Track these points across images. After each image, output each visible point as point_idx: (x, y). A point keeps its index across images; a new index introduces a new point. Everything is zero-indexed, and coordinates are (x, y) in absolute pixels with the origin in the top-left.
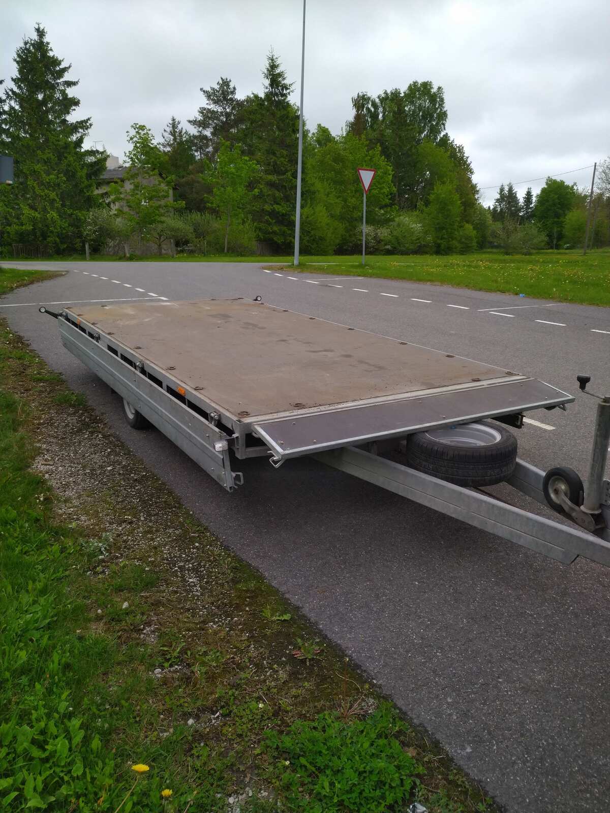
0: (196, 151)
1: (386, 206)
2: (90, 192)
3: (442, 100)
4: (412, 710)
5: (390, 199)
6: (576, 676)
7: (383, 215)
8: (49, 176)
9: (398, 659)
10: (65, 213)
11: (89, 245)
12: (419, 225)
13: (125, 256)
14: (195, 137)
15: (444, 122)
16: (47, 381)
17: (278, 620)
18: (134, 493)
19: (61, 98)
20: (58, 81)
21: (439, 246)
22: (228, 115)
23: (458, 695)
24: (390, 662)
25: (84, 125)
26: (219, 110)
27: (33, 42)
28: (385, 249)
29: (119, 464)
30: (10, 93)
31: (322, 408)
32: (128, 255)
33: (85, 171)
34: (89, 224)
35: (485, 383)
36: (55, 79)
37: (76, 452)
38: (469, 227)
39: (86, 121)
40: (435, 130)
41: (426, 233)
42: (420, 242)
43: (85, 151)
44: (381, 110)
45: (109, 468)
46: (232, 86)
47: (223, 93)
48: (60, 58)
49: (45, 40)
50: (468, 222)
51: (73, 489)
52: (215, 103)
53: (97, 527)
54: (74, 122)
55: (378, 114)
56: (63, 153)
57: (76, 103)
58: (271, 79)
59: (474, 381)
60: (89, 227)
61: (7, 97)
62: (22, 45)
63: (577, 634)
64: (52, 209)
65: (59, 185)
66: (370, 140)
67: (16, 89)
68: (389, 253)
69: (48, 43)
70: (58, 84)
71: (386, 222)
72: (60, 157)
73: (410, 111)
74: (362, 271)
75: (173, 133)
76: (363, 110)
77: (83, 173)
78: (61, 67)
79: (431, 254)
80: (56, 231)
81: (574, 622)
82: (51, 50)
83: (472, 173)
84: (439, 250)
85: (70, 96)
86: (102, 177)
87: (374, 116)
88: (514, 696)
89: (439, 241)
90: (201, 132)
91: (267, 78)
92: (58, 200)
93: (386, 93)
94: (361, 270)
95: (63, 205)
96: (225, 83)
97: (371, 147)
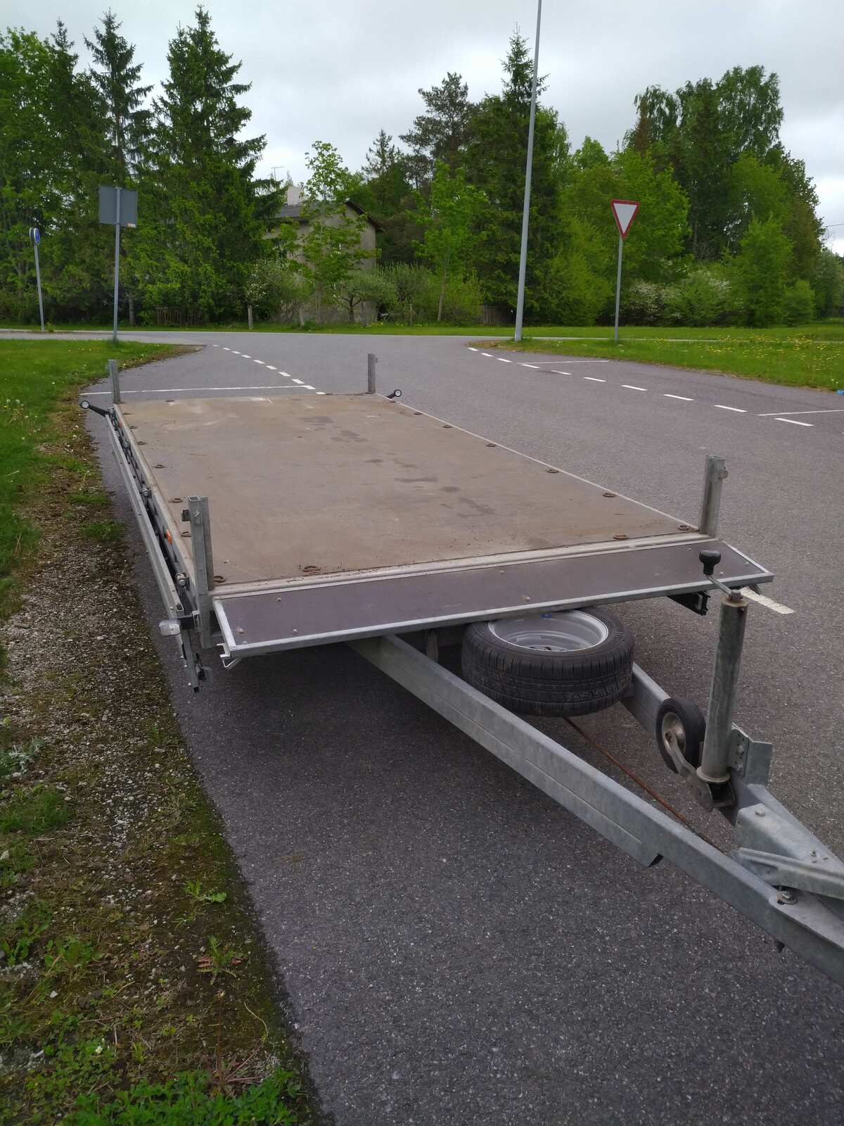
0: (411, 178)
1: (677, 255)
2: (257, 236)
3: (776, 93)
4: (328, 1086)
5: (682, 245)
6: (626, 1057)
7: (671, 267)
8: (204, 215)
9: (350, 991)
10: (223, 266)
11: (253, 309)
12: (725, 283)
13: (299, 325)
14: (409, 158)
15: (777, 126)
16: (89, 503)
17: (208, 901)
18: (114, 678)
19: (227, 109)
20: (225, 86)
21: (752, 313)
22: (455, 126)
23: (414, 1069)
24: (336, 995)
25: (257, 144)
26: (444, 119)
27: (192, 32)
28: (672, 318)
29: (117, 633)
30: (160, 104)
31: (343, 576)
32: (303, 323)
33: (252, 208)
34: (254, 280)
35: (632, 544)
36: (221, 82)
37: (69, 610)
38: (803, 285)
39: (258, 140)
40: (762, 139)
41: (735, 293)
42: (722, 308)
43: (257, 181)
44: (679, 111)
45: (99, 638)
46: (462, 85)
47: (450, 95)
48: (227, 54)
49: (209, 30)
50: (803, 277)
51: (36, 665)
52: (437, 110)
53: (35, 727)
54: (244, 142)
55: (676, 117)
56: (224, 184)
57: (246, 114)
58: (514, 71)
59: (617, 539)
60: (253, 285)
61: (156, 110)
62: (176, 37)
63: (664, 978)
64: (206, 259)
65: (216, 227)
66: (658, 157)
67: (166, 98)
68: (677, 323)
69: (212, 33)
70: (224, 90)
71: (677, 278)
72: (220, 189)
73: (724, 112)
74: (611, 351)
75: (381, 154)
76: (652, 113)
77: (250, 210)
78: (229, 65)
79: (739, 326)
80: (210, 290)
81: (668, 956)
82: (216, 42)
83: (816, 202)
84: (751, 320)
85: (239, 106)
86: (277, 216)
87: (670, 121)
88: (503, 1082)
89: (753, 307)
90: (418, 151)
91: (509, 70)
92: (214, 248)
93: (689, 86)
94: (610, 349)
95: (222, 255)
96: (454, 80)
97: (658, 169)
